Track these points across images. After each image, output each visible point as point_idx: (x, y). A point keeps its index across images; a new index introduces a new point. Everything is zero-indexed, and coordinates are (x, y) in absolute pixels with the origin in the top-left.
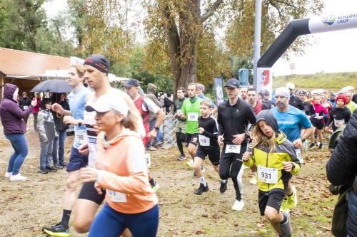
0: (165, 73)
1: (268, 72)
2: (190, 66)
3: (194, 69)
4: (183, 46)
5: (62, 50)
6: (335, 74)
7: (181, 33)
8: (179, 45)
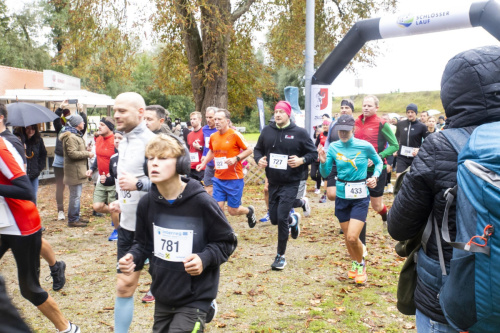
0: (183, 94)
1: (326, 91)
2: (217, 83)
3: (224, 87)
4: (206, 55)
5: (33, 61)
6: (414, 93)
7: (204, 37)
8: (202, 54)
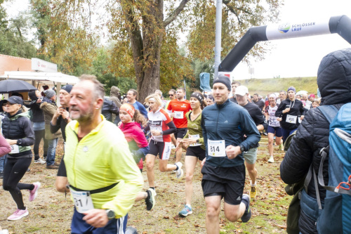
0: (129, 76)
2: (153, 69)
3: (157, 72)
4: (146, 49)
5: (24, 52)
6: (290, 79)
7: (144, 37)
8: (142, 49)
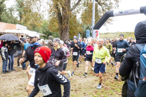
0: (56, 32)
1: (97, 31)
2: (66, 29)
3: (68, 30)
4: (63, 20)
5: (13, 21)
7: (63, 15)
8: (62, 20)
